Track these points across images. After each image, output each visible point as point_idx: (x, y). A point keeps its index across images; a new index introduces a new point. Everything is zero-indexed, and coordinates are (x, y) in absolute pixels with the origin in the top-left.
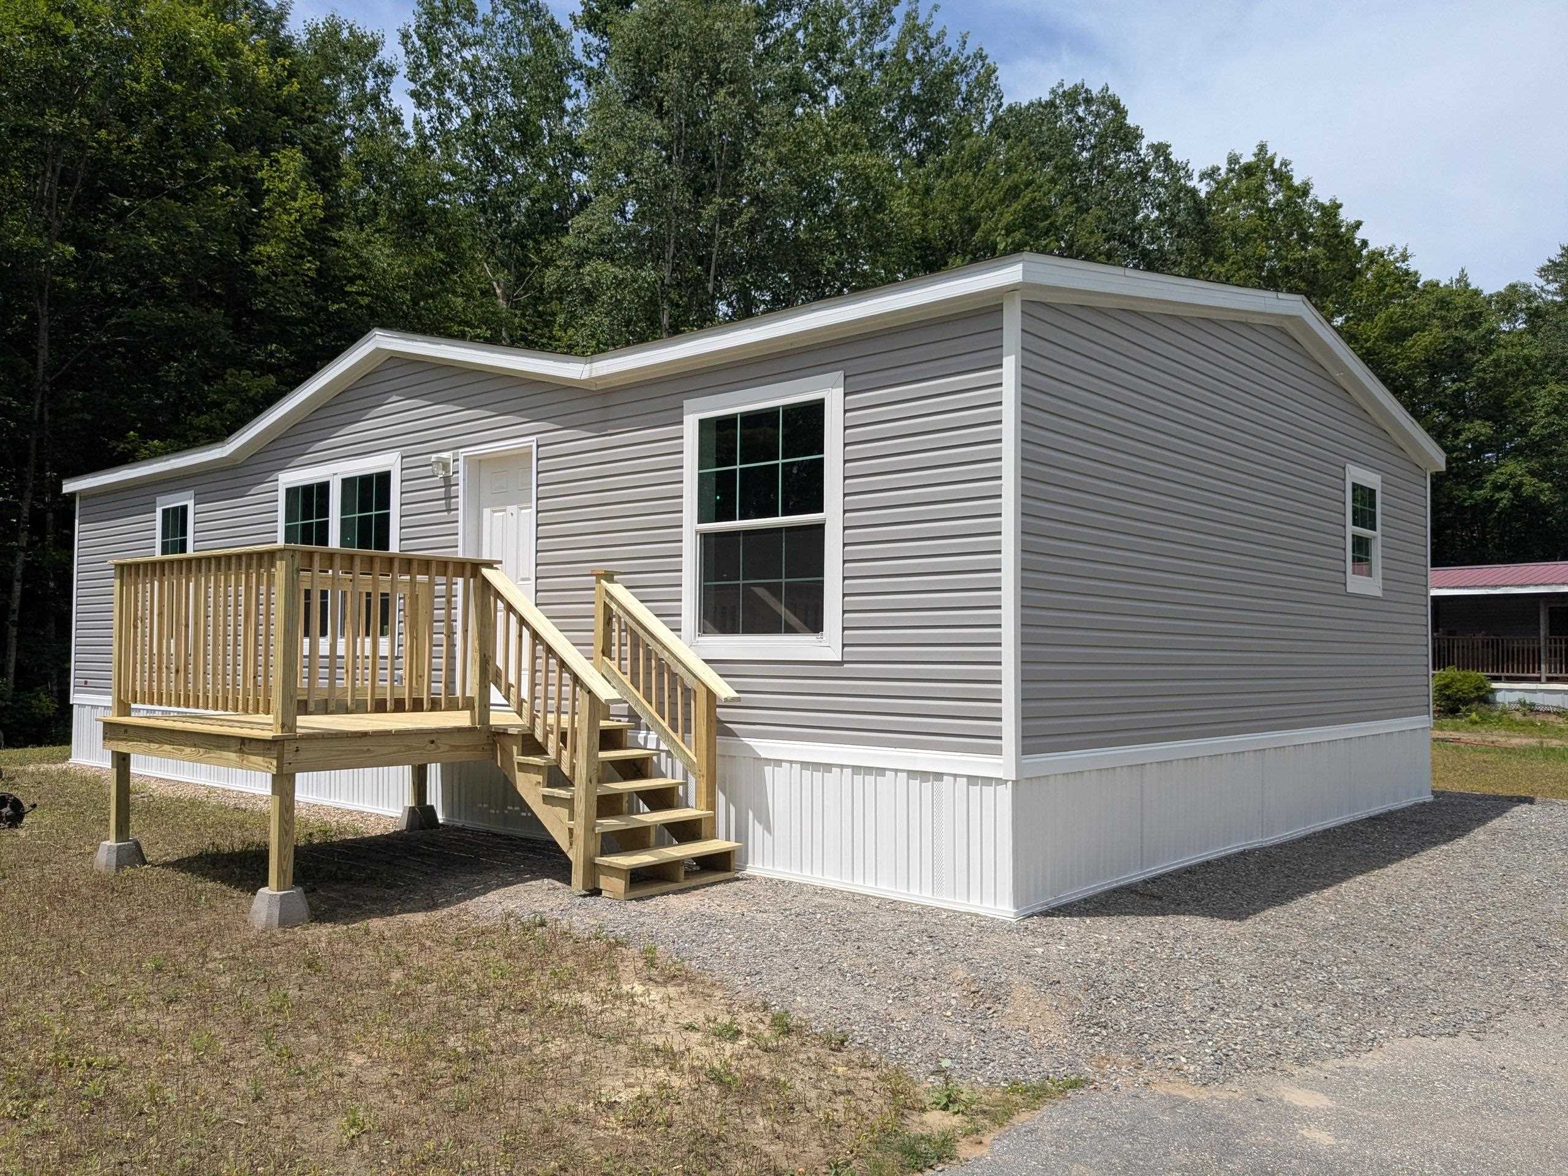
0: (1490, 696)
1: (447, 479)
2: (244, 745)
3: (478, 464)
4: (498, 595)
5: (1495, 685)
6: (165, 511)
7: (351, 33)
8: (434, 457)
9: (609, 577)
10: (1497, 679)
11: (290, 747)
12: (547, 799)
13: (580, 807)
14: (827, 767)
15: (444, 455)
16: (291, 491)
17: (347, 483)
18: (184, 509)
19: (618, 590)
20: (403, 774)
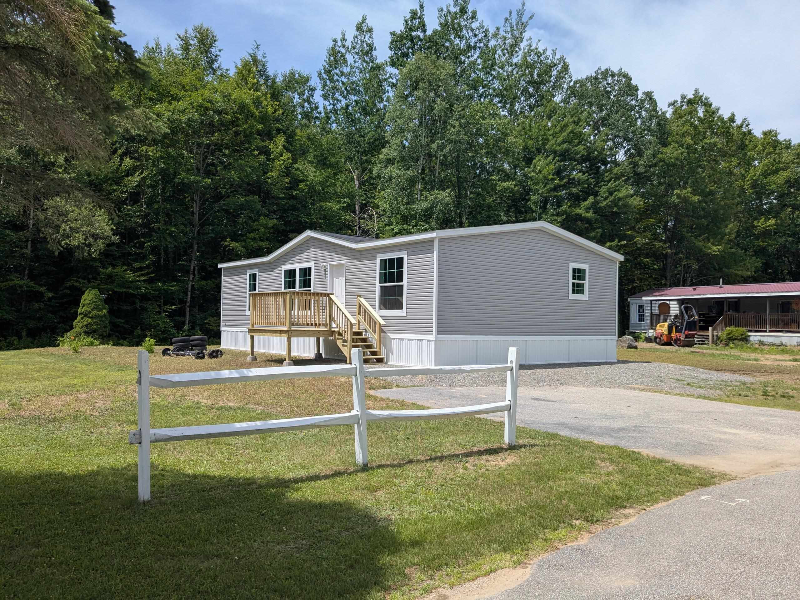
0: (748, 338)
1: (325, 270)
2: (281, 332)
3: (332, 266)
4: (333, 301)
5: (750, 334)
6: (250, 275)
7: (299, 75)
8: (322, 264)
9: (360, 296)
10: (751, 331)
11: (290, 332)
12: (343, 345)
13: (349, 346)
14: (403, 339)
15: (324, 264)
16: (286, 271)
17: (300, 269)
18: (256, 274)
19: (362, 300)
20: (313, 340)
